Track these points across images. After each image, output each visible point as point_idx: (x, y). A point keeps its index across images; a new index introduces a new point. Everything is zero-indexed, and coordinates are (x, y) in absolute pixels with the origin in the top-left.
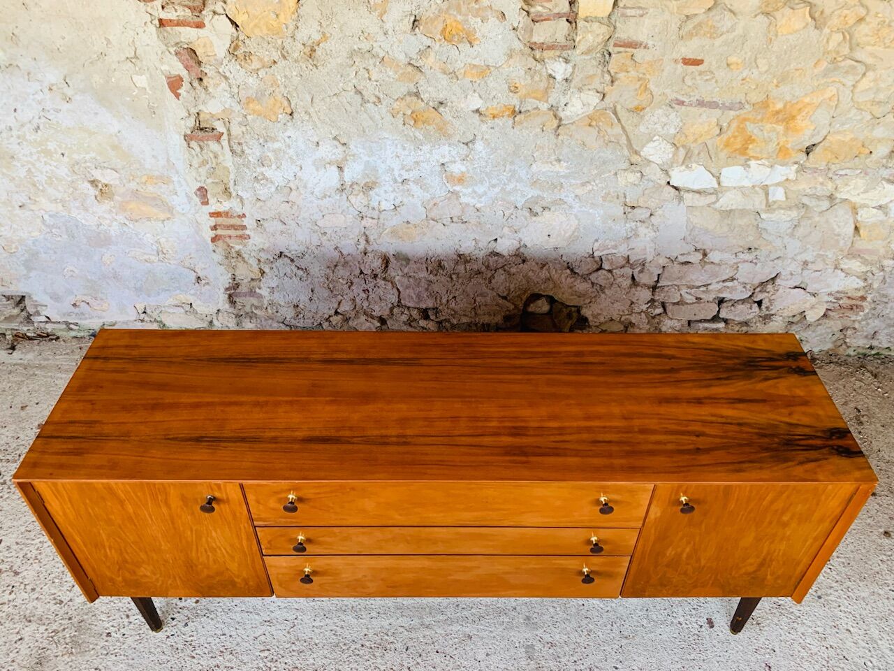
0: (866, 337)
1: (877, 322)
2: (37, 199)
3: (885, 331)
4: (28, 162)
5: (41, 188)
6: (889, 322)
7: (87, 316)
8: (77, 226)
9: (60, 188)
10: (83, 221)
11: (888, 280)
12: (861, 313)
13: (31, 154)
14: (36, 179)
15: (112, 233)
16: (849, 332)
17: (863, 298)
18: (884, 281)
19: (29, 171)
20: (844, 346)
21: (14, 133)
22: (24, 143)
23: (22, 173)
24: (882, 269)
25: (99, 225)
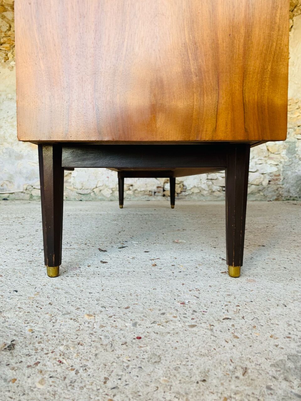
0: (286, 191)
1: (288, 185)
2: (4, 143)
3: (292, 189)
4: (6, 129)
5: (6, 138)
6: (292, 184)
7: (5, 190)
8: (13, 152)
9: (13, 138)
10: (16, 150)
11: (285, 167)
12: (281, 181)
13: (8, 126)
14: (6, 135)
15: (24, 155)
16: (280, 189)
17: (279, 175)
18: (283, 167)
19: (5, 132)
20: (280, 197)
21: (5, 119)
22: (7, 123)
23: (2, 133)
24: (281, 162)
25: (21, 151)
